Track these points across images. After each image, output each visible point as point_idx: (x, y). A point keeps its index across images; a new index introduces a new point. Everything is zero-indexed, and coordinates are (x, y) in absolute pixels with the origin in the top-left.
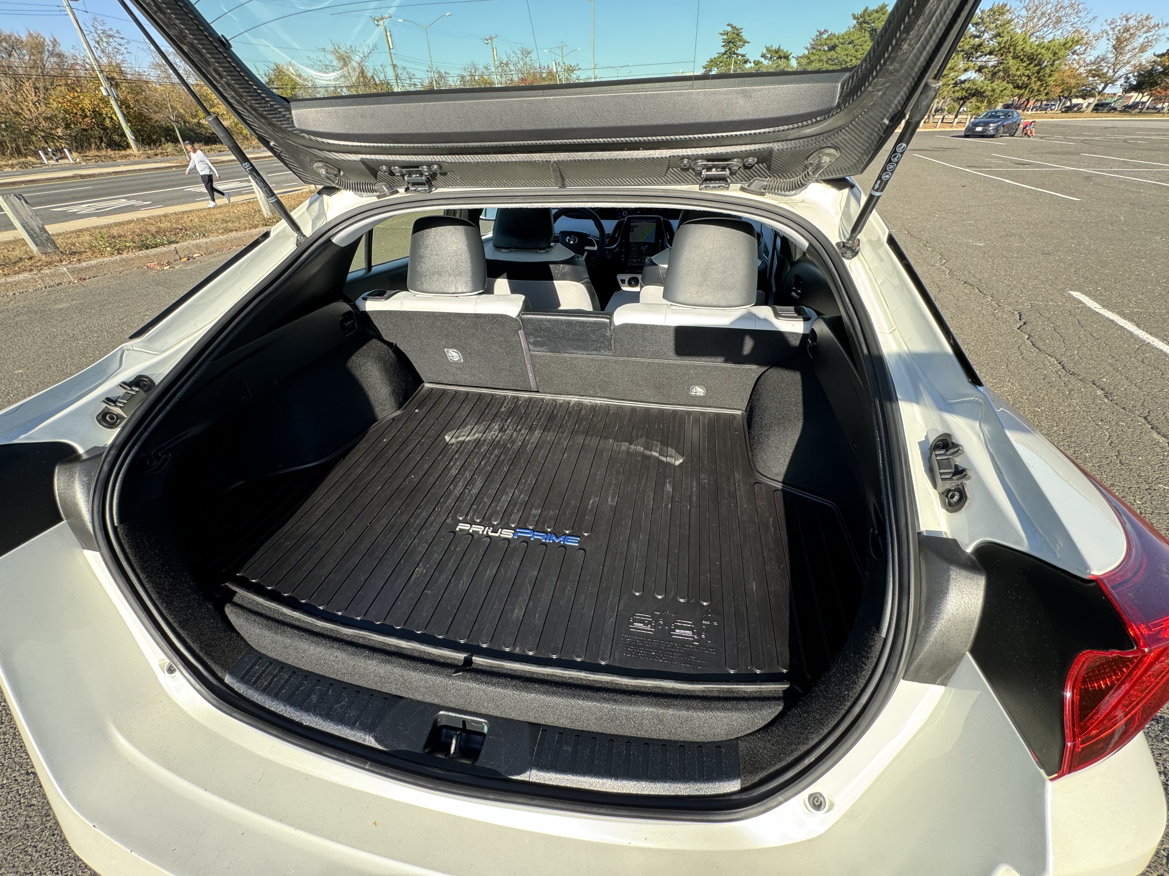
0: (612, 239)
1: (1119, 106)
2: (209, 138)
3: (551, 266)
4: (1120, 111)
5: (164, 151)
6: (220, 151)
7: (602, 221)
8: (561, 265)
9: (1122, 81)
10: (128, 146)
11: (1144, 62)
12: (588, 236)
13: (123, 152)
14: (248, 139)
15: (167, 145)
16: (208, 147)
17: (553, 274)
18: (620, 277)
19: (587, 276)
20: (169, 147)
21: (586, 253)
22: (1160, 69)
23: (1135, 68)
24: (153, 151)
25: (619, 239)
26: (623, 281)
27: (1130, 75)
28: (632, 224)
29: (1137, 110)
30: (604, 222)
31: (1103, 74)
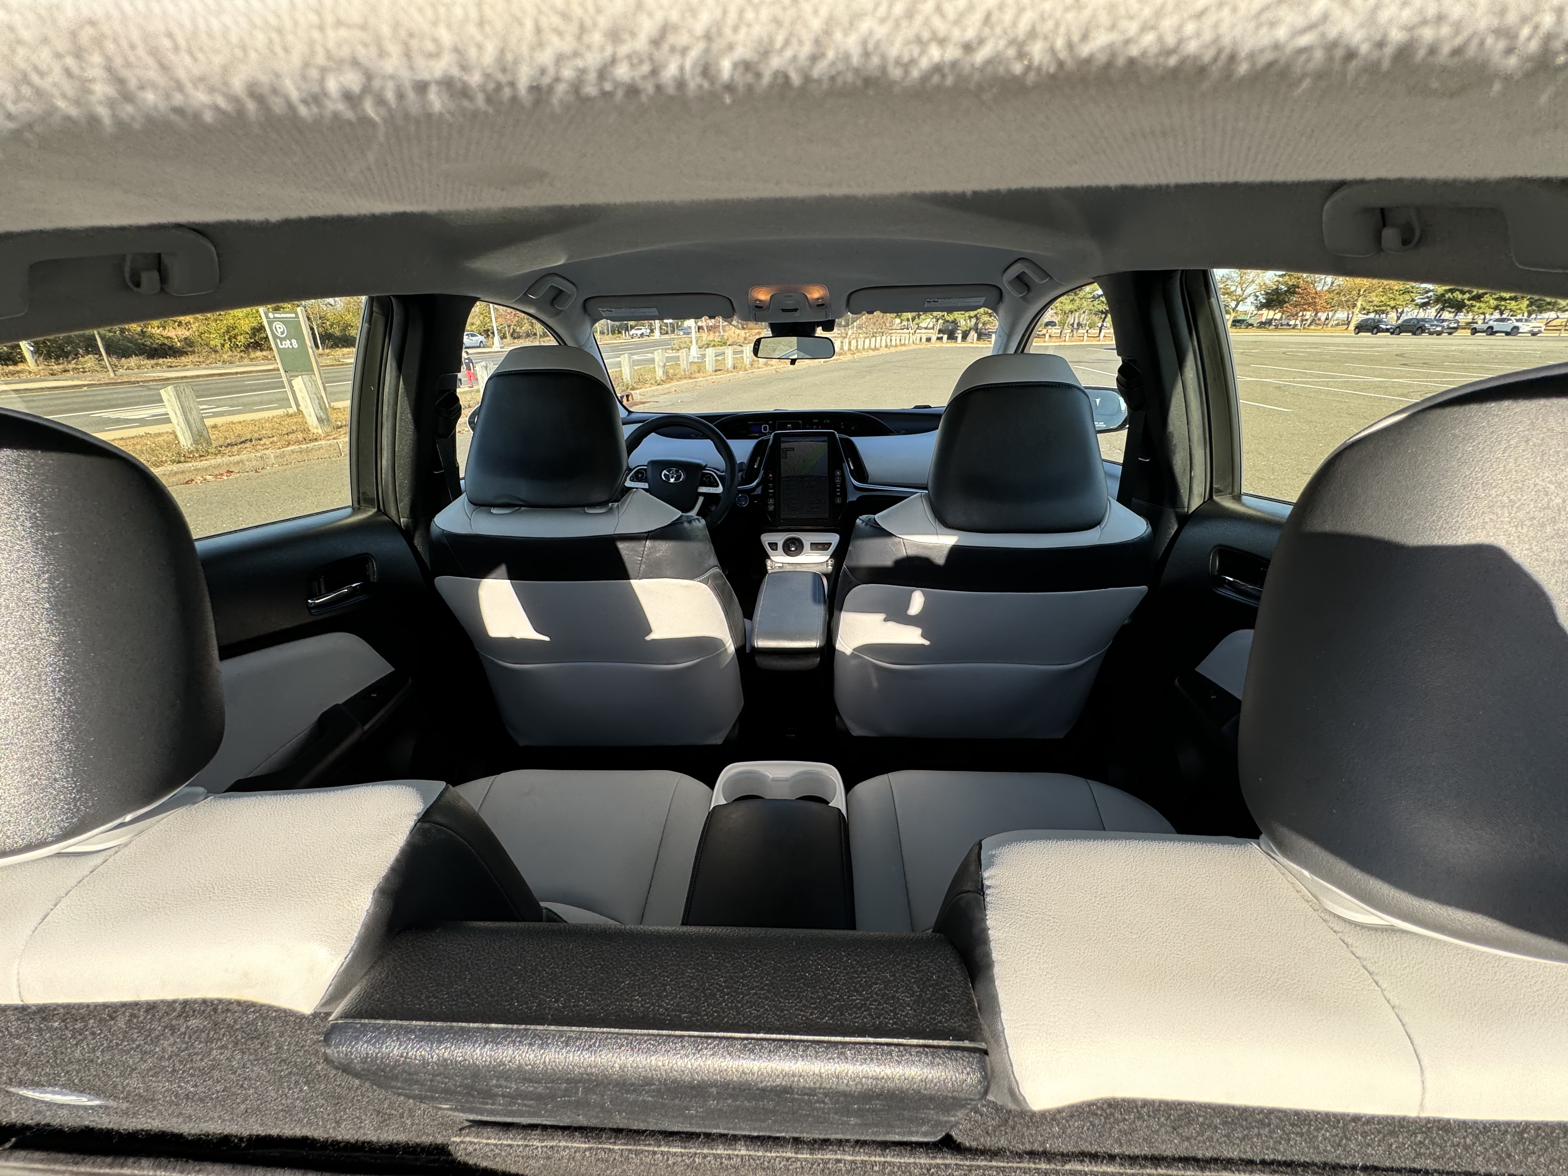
0: (750, 472)
1: (1255, 321)
2: (156, 349)
3: (621, 546)
4: (1258, 327)
5: (80, 366)
6: (171, 367)
7: (731, 443)
8: (648, 543)
9: (1251, 299)
10: (23, 360)
11: (1268, 282)
12: (704, 468)
13: (11, 367)
14: (216, 352)
15: (87, 358)
16: (153, 362)
17: (629, 566)
18: (766, 539)
19: (713, 560)
20: (89, 361)
21: (701, 499)
22: (1284, 288)
23: (1261, 286)
24: (61, 367)
25: (762, 472)
26: (774, 546)
27: (1258, 294)
28: (783, 445)
29: (1272, 327)
30: (733, 444)
31: (1232, 292)
